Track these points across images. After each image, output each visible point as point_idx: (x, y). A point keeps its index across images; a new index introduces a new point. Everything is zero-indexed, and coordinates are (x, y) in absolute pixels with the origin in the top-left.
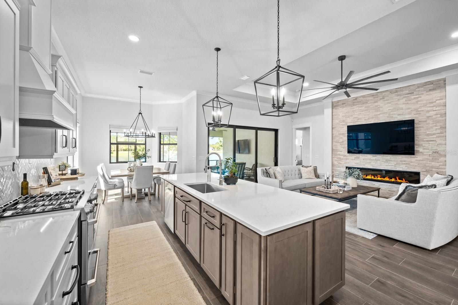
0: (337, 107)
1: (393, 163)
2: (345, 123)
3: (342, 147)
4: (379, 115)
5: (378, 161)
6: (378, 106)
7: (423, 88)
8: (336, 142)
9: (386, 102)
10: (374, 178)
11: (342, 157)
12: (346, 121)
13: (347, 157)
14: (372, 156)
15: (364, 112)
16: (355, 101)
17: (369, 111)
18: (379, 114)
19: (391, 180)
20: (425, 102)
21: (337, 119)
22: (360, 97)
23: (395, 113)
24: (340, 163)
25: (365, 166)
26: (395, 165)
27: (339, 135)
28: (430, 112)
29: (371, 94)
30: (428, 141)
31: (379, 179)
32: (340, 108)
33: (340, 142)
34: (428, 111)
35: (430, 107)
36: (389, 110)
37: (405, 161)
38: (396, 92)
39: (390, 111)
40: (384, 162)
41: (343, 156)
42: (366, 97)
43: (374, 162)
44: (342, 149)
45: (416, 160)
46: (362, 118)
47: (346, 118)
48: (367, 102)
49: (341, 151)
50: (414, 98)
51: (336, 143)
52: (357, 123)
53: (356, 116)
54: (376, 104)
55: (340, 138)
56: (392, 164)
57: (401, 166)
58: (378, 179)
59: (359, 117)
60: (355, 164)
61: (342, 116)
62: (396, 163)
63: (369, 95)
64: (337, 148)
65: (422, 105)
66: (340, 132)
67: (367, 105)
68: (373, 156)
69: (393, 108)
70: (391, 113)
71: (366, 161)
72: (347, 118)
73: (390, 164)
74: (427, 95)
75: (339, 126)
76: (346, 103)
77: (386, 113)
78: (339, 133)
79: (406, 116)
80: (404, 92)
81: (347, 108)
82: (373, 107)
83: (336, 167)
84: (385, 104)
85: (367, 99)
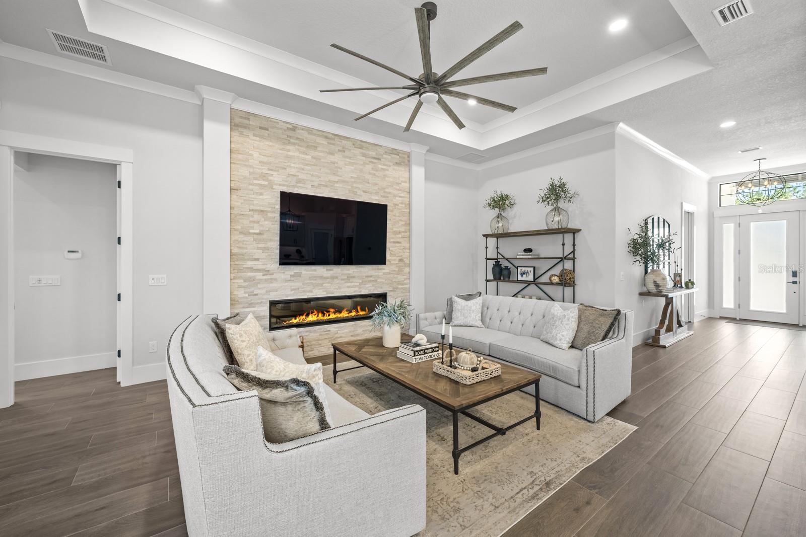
0: (246, 132)
1: (357, 282)
2: (266, 183)
3: (258, 248)
4: (337, 182)
5: (336, 280)
6: (336, 165)
7: (389, 157)
8: (241, 233)
9: (348, 160)
10: (322, 318)
11: (259, 276)
12: (270, 178)
13: (272, 274)
14: (325, 270)
15: (309, 168)
16: (290, 133)
17: (320, 169)
18: (337, 180)
19: (350, 314)
20: (391, 180)
21: (245, 165)
22: (303, 130)
23: (360, 186)
24: (252, 292)
25: (312, 294)
26: (360, 285)
27: (251, 213)
28: (397, 198)
29: (324, 132)
30: (394, 242)
31: (333, 316)
32: (251, 137)
33: (255, 234)
34: (395, 196)
35: (396, 189)
36: (352, 177)
37: (371, 276)
38: (361, 148)
39: (353, 180)
40: (343, 282)
41: (261, 274)
42: (315, 135)
43: (329, 283)
44: (258, 254)
45: (384, 274)
46: (307, 180)
47: (269, 169)
48: (316, 147)
49: (257, 260)
50: (382, 169)
51: (242, 236)
52: (296, 189)
53: (293, 171)
54: (332, 158)
55: (254, 222)
56: (356, 284)
57: (367, 286)
58: (331, 317)
59: (302, 176)
60: (292, 290)
61: (260, 162)
62: (361, 282)
63: (318, 133)
64: (245, 251)
65: (389, 184)
66: (253, 205)
67: (317, 154)
68: (327, 270)
69: (356, 176)
70: (355, 185)
71: (315, 281)
72: (272, 170)
73: (353, 284)
74: (394, 169)
75: (251, 187)
76: (270, 129)
77: (347, 182)
78: (252, 207)
79: (373, 197)
80: (370, 153)
81: (271, 144)
82: (328, 163)
83: (243, 308)
84: (346, 164)
85: (317, 141)
